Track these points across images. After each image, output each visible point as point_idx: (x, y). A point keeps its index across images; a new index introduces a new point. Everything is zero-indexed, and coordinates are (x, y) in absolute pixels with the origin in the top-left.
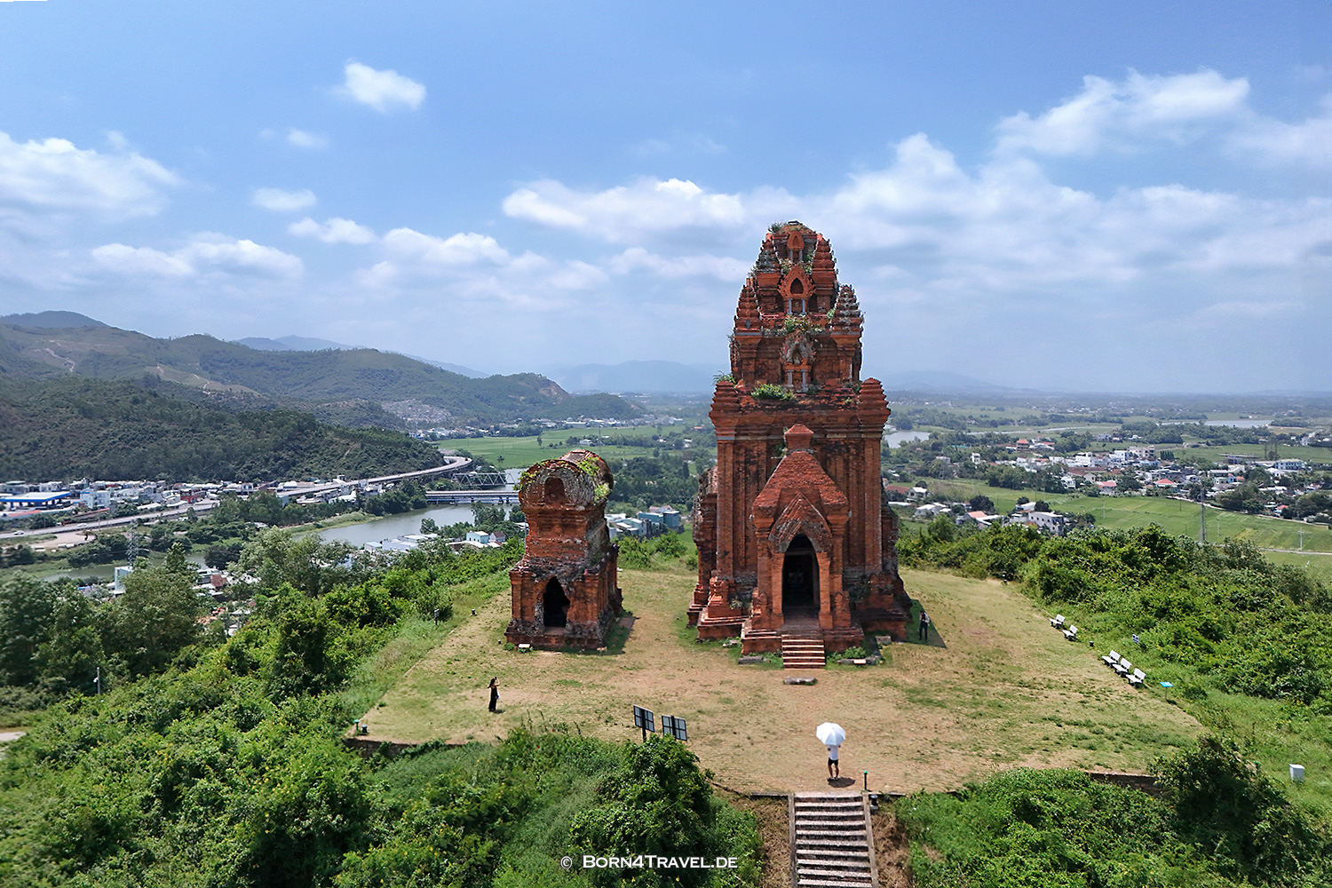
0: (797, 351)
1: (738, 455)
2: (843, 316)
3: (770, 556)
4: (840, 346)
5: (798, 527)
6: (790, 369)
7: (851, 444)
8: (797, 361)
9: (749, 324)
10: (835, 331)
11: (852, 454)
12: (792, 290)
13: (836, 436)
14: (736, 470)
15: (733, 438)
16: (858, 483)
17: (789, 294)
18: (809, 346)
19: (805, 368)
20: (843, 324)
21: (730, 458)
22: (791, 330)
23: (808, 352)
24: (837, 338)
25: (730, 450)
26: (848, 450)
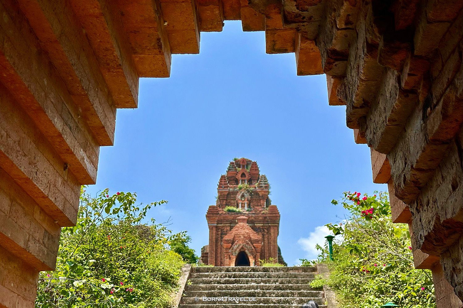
0: (243, 196)
1: (218, 232)
2: (262, 184)
3: (230, 258)
4: (261, 195)
5: (241, 246)
6: (240, 202)
7: (265, 228)
8: (243, 199)
9: (223, 187)
10: (259, 189)
11: (266, 232)
12: (242, 176)
13: (258, 225)
14: (217, 237)
15: (216, 225)
16: (268, 243)
17: (240, 178)
18: (248, 194)
19: (246, 202)
20: (262, 187)
21: (214, 232)
22: (241, 189)
23: (247, 196)
24: (260, 192)
25: (214, 229)
26: (264, 231)
